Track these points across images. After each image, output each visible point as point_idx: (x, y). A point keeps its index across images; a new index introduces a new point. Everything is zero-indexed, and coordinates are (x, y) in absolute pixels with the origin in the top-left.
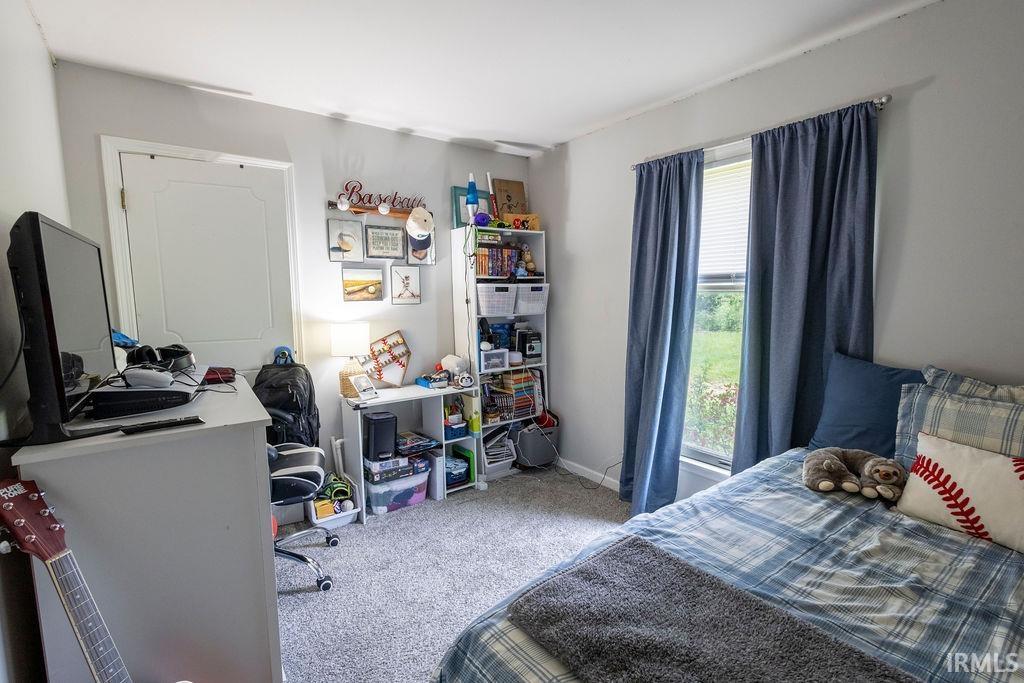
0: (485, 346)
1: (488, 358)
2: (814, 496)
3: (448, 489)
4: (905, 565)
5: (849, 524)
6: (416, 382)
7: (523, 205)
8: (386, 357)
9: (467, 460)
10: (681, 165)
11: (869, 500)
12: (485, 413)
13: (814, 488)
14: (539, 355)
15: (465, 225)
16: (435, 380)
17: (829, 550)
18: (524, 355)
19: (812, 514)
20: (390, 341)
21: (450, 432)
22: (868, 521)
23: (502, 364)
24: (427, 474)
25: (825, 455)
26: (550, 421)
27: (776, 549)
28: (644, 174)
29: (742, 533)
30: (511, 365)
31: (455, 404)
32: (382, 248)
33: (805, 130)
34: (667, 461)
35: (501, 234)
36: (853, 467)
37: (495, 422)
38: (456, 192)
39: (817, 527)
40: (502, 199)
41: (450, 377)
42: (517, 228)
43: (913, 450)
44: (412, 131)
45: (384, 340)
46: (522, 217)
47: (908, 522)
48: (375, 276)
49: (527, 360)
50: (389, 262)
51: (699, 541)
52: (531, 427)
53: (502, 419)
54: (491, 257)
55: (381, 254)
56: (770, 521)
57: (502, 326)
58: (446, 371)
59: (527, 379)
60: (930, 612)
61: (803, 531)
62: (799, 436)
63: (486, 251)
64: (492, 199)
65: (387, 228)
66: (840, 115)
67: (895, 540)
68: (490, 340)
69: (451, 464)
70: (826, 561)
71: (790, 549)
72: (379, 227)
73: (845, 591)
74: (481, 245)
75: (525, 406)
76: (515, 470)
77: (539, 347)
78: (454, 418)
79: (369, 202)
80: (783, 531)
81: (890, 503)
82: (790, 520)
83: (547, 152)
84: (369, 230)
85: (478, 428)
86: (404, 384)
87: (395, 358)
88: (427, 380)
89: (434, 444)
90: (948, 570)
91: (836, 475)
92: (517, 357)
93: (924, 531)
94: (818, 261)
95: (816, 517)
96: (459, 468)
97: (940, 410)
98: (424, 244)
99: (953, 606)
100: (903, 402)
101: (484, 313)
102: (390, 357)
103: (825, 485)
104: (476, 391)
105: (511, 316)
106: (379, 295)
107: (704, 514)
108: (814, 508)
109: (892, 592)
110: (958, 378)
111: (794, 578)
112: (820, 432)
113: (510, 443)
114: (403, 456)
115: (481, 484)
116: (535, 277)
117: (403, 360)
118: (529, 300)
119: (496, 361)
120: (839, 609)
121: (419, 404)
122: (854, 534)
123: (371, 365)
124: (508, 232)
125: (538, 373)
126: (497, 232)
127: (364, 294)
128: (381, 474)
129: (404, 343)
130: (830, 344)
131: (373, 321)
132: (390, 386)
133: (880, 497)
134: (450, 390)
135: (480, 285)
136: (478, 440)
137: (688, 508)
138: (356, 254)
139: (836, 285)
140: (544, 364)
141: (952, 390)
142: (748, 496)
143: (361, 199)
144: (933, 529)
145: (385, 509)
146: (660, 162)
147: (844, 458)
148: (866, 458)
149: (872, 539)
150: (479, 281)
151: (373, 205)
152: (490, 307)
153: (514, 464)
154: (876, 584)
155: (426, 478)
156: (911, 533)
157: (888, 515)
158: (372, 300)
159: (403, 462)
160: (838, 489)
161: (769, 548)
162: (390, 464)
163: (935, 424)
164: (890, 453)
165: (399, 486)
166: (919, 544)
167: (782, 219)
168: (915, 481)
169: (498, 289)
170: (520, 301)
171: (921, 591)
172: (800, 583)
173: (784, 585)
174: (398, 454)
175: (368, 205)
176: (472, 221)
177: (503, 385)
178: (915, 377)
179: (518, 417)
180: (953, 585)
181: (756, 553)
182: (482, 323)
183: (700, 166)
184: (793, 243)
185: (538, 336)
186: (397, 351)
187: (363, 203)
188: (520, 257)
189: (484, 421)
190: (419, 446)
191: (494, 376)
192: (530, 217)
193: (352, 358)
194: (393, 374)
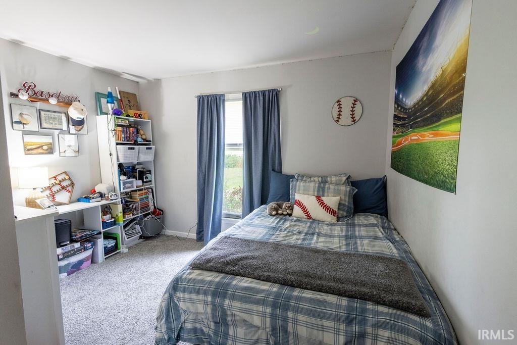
0: (123, 178)
1: (124, 184)
2: (271, 217)
3: (105, 256)
4: (295, 228)
5: (282, 222)
6: (79, 200)
7: (137, 106)
8: (58, 187)
9: (115, 239)
10: (216, 99)
11: (285, 215)
12: (124, 213)
13: (271, 215)
14: (150, 181)
15: (107, 114)
16: (93, 198)
17: (278, 229)
18: (143, 182)
19: (272, 221)
20: (60, 178)
21: (105, 224)
22: (286, 220)
23: (132, 187)
24: (92, 249)
25: (273, 204)
26: (159, 213)
27: (265, 232)
28: (201, 100)
29: (254, 230)
30: (137, 187)
31: (106, 210)
32: (52, 123)
33: (259, 94)
34: (217, 220)
35: (128, 120)
36: (280, 206)
37: (130, 217)
38: (98, 96)
39: (275, 224)
40: (125, 102)
41: (102, 195)
42: (137, 118)
43: (294, 198)
44: (69, 58)
45: (55, 178)
46: (139, 112)
47: (295, 219)
48: (48, 140)
49: (145, 184)
50: (57, 132)
51: (243, 235)
52: (148, 217)
53: (133, 215)
54: (123, 132)
55: (51, 127)
56: (261, 226)
57: (128, 167)
58: (99, 193)
59: (146, 193)
60: (302, 236)
61: (271, 226)
62: (263, 201)
63: (120, 128)
64: (120, 101)
65: (55, 112)
66: (269, 91)
67: (293, 223)
68: (125, 174)
69: (106, 242)
70: (278, 232)
71: (269, 231)
72: (49, 111)
73: (284, 237)
74: (118, 125)
75: (146, 206)
76: (141, 240)
77: (151, 177)
78: (107, 217)
79: (41, 95)
80: (266, 227)
81: (290, 215)
82: (267, 224)
83: (149, 82)
84: (42, 113)
85: (121, 221)
86: (71, 202)
87: (63, 188)
88: (87, 199)
89: (96, 233)
90: (304, 227)
91: (276, 209)
92: (140, 183)
93: (299, 220)
94: (265, 140)
95: (273, 222)
96: (111, 243)
97: (300, 186)
98: (81, 123)
99: (306, 234)
100: (291, 184)
101: (121, 161)
102: (60, 187)
103: (274, 213)
104: (119, 201)
105: (135, 162)
106: (51, 151)
107: (242, 227)
108: (272, 220)
109: (294, 234)
110: (303, 176)
111: (271, 237)
112: (269, 199)
113: (138, 227)
114: (77, 242)
115: (123, 249)
116: (147, 143)
117: (69, 188)
118: (145, 154)
119: (129, 185)
120: (283, 240)
121: (81, 213)
122: (283, 224)
123: (48, 192)
124: (132, 119)
125: (150, 190)
126: (127, 119)
127: (40, 150)
128: (63, 254)
129: (70, 179)
130: (270, 168)
131: (49, 166)
132: (60, 204)
133: (288, 214)
134: (104, 202)
135: (118, 146)
136: (121, 227)
137: (237, 227)
138: (33, 125)
139: (271, 148)
140: (153, 185)
141: (302, 180)
142: (253, 220)
143: (35, 93)
144: (300, 219)
145: (65, 274)
146: (208, 96)
147: (277, 204)
148: (283, 203)
149: (288, 224)
150: (117, 144)
151: (44, 97)
152: (125, 157)
153: (141, 237)
154: (290, 234)
155: (91, 252)
156: (296, 221)
157: (290, 218)
158: (46, 154)
159: (77, 245)
160: (277, 214)
161: (263, 232)
162: (68, 248)
163: (299, 190)
164: (289, 201)
165: (74, 259)
166: (298, 223)
167: (254, 124)
168: (296, 207)
169: (129, 148)
170: (140, 155)
171: (300, 233)
172: (273, 237)
173: (269, 239)
174: (72, 241)
175: (40, 97)
176: (111, 112)
177: (131, 197)
178: (293, 177)
179: (141, 213)
180: (306, 230)
181: (260, 234)
182: (120, 166)
183: (224, 101)
184: (258, 133)
185: (150, 172)
186: (64, 184)
187: (37, 96)
188: (138, 132)
189: (124, 217)
190: (86, 235)
191: (127, 193)
192: (142, 113)
193: (34, 189)
194: (63, 197)
